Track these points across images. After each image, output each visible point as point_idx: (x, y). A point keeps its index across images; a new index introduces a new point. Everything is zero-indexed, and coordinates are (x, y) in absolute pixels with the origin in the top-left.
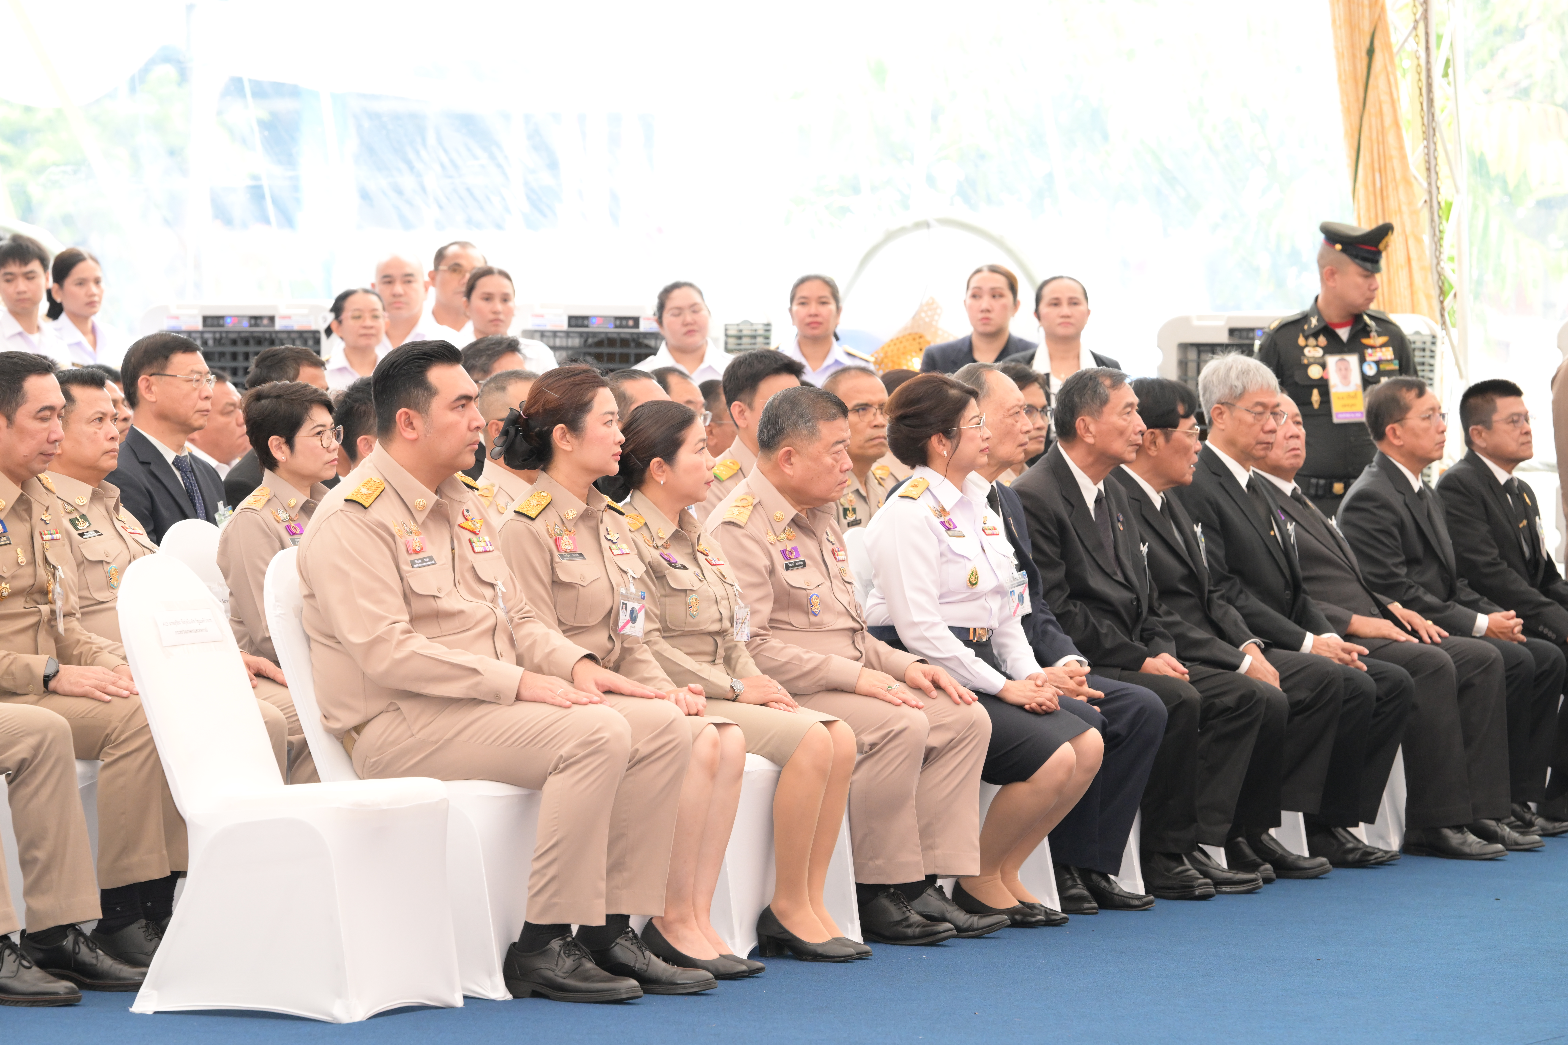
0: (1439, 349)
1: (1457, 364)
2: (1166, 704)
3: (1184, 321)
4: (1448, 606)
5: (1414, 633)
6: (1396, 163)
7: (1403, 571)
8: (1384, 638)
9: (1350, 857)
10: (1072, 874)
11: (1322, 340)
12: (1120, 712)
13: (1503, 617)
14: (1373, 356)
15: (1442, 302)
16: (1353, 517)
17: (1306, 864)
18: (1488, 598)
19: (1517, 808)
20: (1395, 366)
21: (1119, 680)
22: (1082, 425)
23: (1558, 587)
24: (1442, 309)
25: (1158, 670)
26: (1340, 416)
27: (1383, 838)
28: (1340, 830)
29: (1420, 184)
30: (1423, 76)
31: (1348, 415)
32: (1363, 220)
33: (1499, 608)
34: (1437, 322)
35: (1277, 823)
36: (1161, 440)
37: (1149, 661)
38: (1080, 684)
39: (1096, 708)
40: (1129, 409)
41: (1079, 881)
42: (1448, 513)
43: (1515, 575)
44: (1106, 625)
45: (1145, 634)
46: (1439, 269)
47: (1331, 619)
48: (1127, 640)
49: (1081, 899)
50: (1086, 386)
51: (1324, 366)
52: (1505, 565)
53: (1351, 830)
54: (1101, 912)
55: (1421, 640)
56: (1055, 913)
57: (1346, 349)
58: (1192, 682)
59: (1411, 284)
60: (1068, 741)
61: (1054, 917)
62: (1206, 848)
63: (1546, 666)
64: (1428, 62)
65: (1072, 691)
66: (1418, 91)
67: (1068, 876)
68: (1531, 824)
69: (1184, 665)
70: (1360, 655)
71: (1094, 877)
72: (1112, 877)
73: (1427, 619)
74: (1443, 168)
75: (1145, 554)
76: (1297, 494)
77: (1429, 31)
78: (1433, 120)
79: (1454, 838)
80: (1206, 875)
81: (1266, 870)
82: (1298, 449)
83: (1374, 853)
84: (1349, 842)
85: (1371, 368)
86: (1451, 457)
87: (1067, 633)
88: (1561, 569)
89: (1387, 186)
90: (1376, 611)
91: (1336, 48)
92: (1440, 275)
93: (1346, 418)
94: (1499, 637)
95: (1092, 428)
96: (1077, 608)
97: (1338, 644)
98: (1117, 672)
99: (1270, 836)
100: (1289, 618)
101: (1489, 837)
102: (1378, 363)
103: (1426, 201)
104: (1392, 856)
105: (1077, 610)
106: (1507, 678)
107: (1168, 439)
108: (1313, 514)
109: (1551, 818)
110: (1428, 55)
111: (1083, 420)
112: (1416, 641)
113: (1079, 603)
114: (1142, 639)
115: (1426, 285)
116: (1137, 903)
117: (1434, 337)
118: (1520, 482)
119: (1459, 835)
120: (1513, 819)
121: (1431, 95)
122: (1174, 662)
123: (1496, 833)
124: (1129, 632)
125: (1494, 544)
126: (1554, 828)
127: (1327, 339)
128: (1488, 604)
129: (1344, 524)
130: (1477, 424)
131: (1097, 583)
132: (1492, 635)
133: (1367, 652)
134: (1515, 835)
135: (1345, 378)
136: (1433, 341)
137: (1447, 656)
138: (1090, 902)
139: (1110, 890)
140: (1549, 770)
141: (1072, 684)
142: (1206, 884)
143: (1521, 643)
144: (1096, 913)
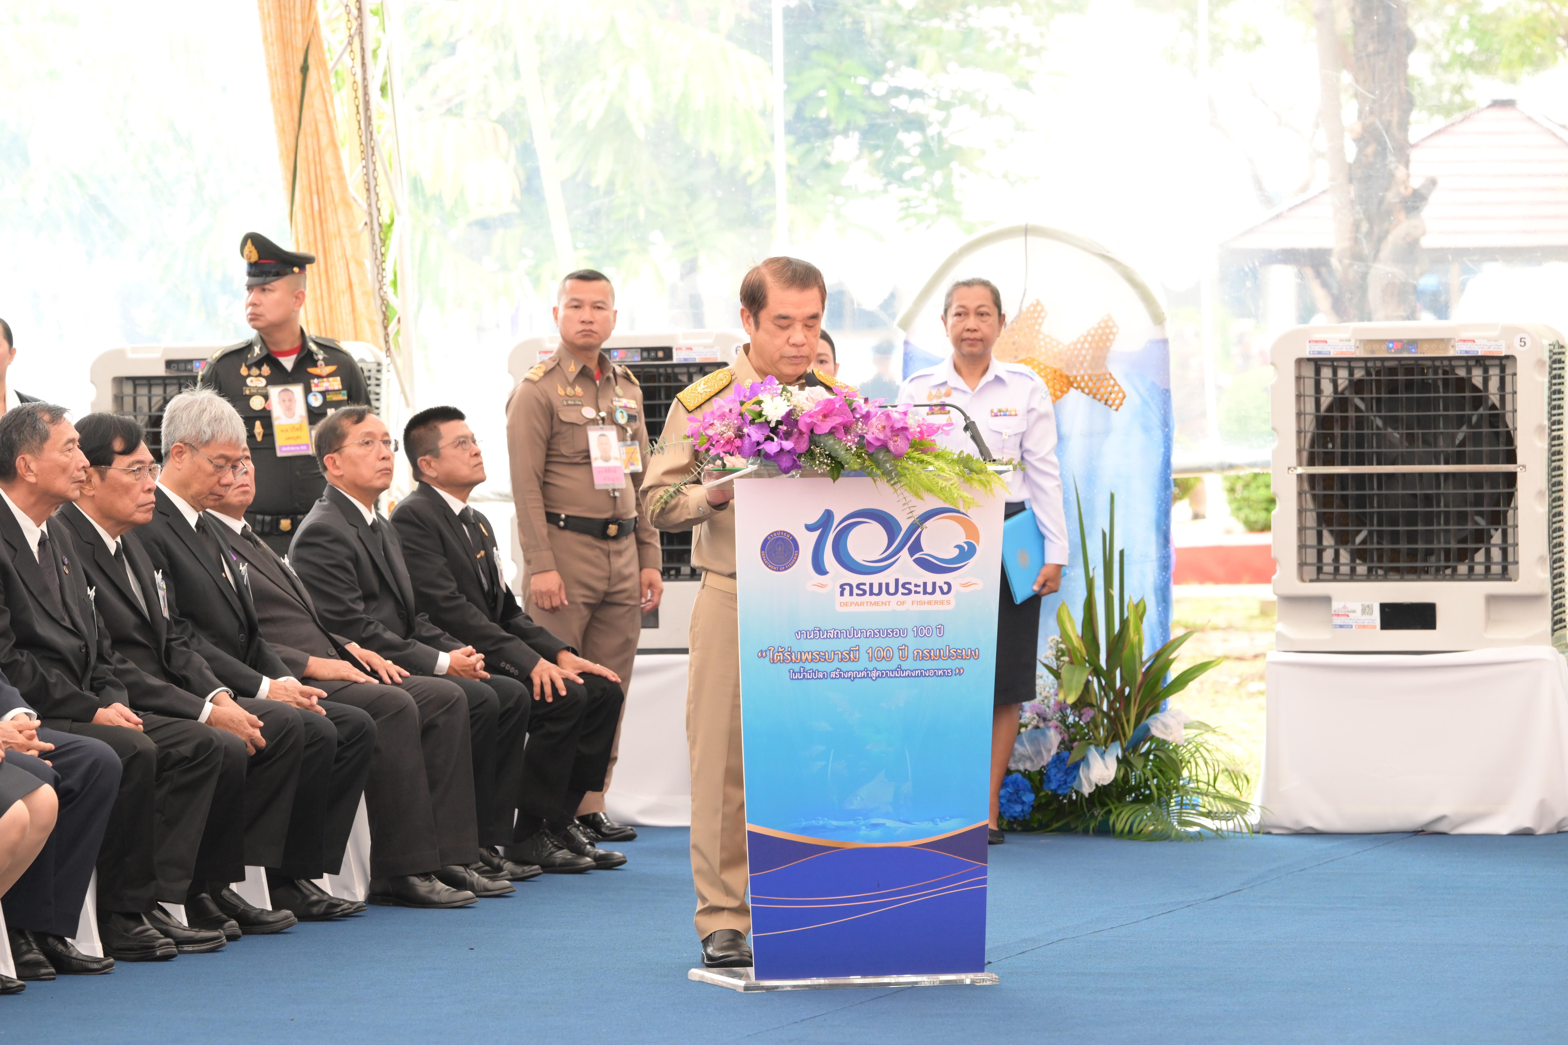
0: (384, 376)
1: (403, 391)
2: (121, 756)
3: (119, 354)
4: (409, 644)
5: (374, 673)
6: (334, 184)
7: (361, 606)
8: (343, 680)
9: (315, 910)
10: (26, 938)
11: (266, 370)
12: (73, 765)
13: (463, 653)
14: (319, 385)
15: (386, 328)
16: (306, 553)
17: (271, 919)
18: (450, 634)
19: (484, 852)
20: (343, 396)
21: (70, 732)
22: (22, 464)
23: (519, 620)
24: (387, 335)
25: (111, 721)
26: (284, 449)
27: (348, 888)
28: (303, 882)
29: (360, 206)
30: (360, 93)
31: (292, 448)
32: (301, 245)
33: (461, 644)
34: (381, 349)
35: (241, 877)
36: (96, 479)
37: (100, 711)
38: (31, 738)
39: (48, 762)
40: (71, 445)
41: (34, 946)
42: (404, 547)
43: (475, 609)
44: (55, 675)
45: (95, 684)
46: (382, 293)
47: (286, 661)
48: (77, 689)
49: (38, 964)
50: (24, 422)
51: (266, 397)
52: (464, 599)
53: (315, 881)
54: (57, 977)
55: (381, 681)
56: (11, 980)
57: (290, 379)
58: (145, 732)
59: (354, 310)
60: (21, 798)
61: (10, 985)
62: (166, 906)
63: (510, 704)
64: (364, 79)
65: (21, 746)
66: (355, 108)
67: (23, 941)
68: (499, 869)
69: (137, 714)
70: (320, 698)
71: (51, 940)
72: (69, 940)
73: (386, 659)
74: (383, 189)
75: (92, 599)
76: (248, 532)
77: (365, 46)
78: (371, 139)
79: (422, 886)
80: (167, 934)
81: (231, 926)
82: (247, 485)
83: (339, 905)
84: (314, 894)
85: (316, 400)
86: (399, 490)
87: (14, 684)
88: (519, 601)
89: (325, 209)
90: (334, 652)
91: (269, 66)
92: (383, 299)
93: (290, 451)
94: (461, 675)
95: (33, 466)
96: (24, 657)
97: (296, 688)
98: (67, 724)
99: (231, 891)
100: (244, 662)
101: (458, 883)
102: (324, 393)
103: (366, 224)
104: (359, 907)
105: (24, 659)
106: (471, 717)
107: (102, 477)
108: (264, 553)
109: (519, 862)
110: (364, 72)
111: (23, 458)
112: (377, 681)
113: (25, 652)
114: (92, 689)
115: (370, 311)
116: (96, 966)
117: (379, 364)
118: (476, 513)
119: (427, 883)
120: (481, 864)
121: (369, 114)
122: (128, 712)
123: (464, 879)
124: (79, 682)
125: (453, 578)
126: (524, 872)
127: (271, 369)
128: (449, 639)
129: (296, 561)
130: (425, 454)
131: (45, 630)
132: (455, 674)
133: (325, 694)
134: (485, 881)
135: (289, 410)
136: (379, 368)
137: (409, 696)
138: (47, 967)
139: (67, 954)
140: (516, 811)
141: (21, 739)
142: (168, 944)
143: (483, 680)
144: (54, 979)
